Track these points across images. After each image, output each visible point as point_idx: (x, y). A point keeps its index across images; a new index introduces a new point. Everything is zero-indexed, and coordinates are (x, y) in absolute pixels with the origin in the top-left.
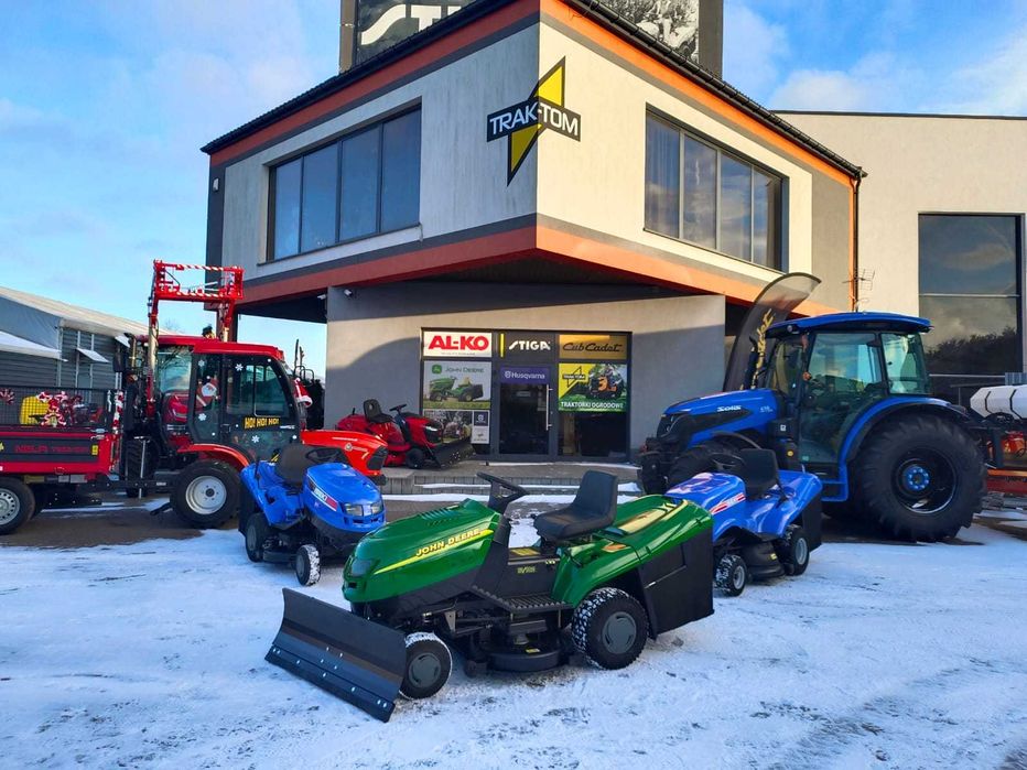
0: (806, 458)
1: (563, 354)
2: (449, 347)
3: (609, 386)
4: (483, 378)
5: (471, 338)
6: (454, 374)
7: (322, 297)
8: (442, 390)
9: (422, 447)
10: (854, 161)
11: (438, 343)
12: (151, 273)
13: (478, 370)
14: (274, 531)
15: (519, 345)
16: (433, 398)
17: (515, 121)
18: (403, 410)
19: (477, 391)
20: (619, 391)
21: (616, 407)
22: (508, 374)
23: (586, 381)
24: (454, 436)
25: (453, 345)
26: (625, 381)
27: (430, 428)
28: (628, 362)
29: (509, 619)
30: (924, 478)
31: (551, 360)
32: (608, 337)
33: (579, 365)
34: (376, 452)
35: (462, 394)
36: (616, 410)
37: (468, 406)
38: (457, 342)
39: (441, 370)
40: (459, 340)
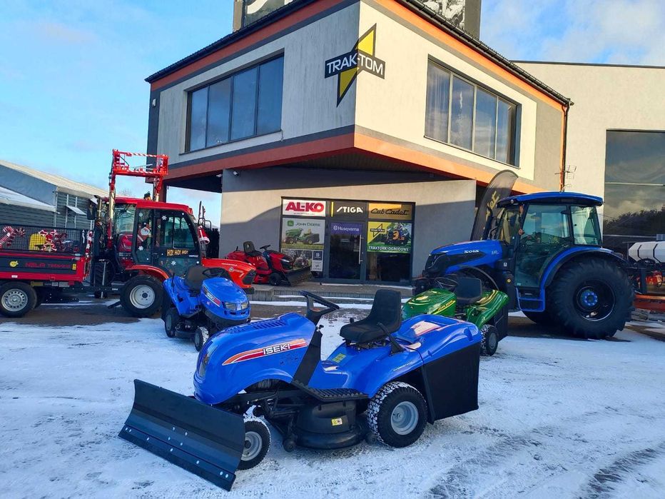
0: (519, 284)
1: (371, 216)
2: (298, 209)
3: (400, 237)
4: (320, 229)
5: (313, 204)
6: (302, 227)
7: (219, 176)
8: (294, 237)
9: (279, 272)
10: (565, 95)
11: (291, 207)
12: (111, 158)
13: (316, 225)
14: (183, 318)
15: (343, 209)
16: (288, 242)
17: (343, 65)
18: (268, 249)
19: (316, 238)
20: (406, 240)
21: (404, 250)
22: (335, 228)
23: (385, 233)
24: (300, 266)
25: (301, 208)
26: (410, 234)
27: (285, 260)
28: (412, 221)
30: (594, 299)
31: (363, 219)
32: (400, 205)
33: (381, 223)
34: (249, 273)
35: (306, 239)
36: (404, 252)
37: (310, 247)
38: (303, 207)
39: (293, 224)
40: (305, 205)
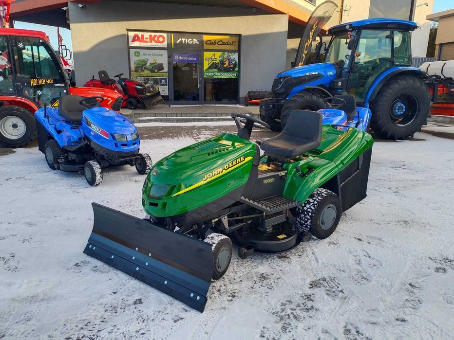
1: (206, 47)
2: (143, 41)
3: (229, 65)
4: (163, 59)
5: (155, 36)
6: (147, 57)
7: (65, 8)
8: (141, 67)
9: (135, 98)
11: (136, 39)
13: (160, 55)
14: (64, 151)
15: (182, 41)
16: (136, 71)
18: (122, 77)
19: (160, 67)
20: (235, 67)
21: (233, 75)
22: (177, 58)
23: (218, 61)
24: (150, 91)
25: (145, 40)
26: (237, 62)
27: (138, 87)
29: (263, 216)
30: (403, 109)
31: (199, 50)
32: (228, 37)
33: (213, 53)
34: (116, 100)
35: (152, 68)
36: (233, 77)
37: (156, 75)
38: (147, 38)
39: (140, 54)
40: (149, 37)
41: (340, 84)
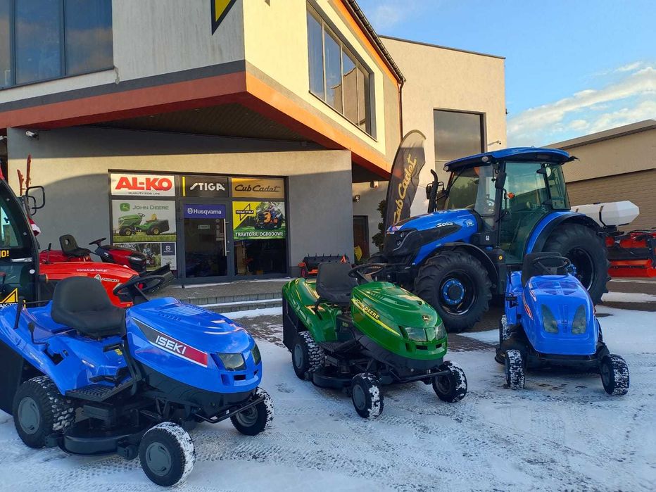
1: (235, 194)
2: (135, 187)
3: (272, 219)
4: (168, 213)
5: (155, 180)
6: (142, 211)
8: (131, 226)
11: (124, 184)
13: (163, 208)
15: (198, 186)
16: (122, 233)
18: (103, 244)
19: (164, 226)
20: (281, 222)
21: (279, 235)
22: (190, 211)
23: (255, 215)
25: (139, 186)
26: (284, 215)
27: (134, 259)
28: (285, 200)
30: (573, 270)
31: (225, 199)
33: (248, 203)
35: (151, 227)
36: (279, 237)
37: (156, 239)
38: (143, 184)
39: (129, 207)
40: (145, 182)
41: (488, 239)
